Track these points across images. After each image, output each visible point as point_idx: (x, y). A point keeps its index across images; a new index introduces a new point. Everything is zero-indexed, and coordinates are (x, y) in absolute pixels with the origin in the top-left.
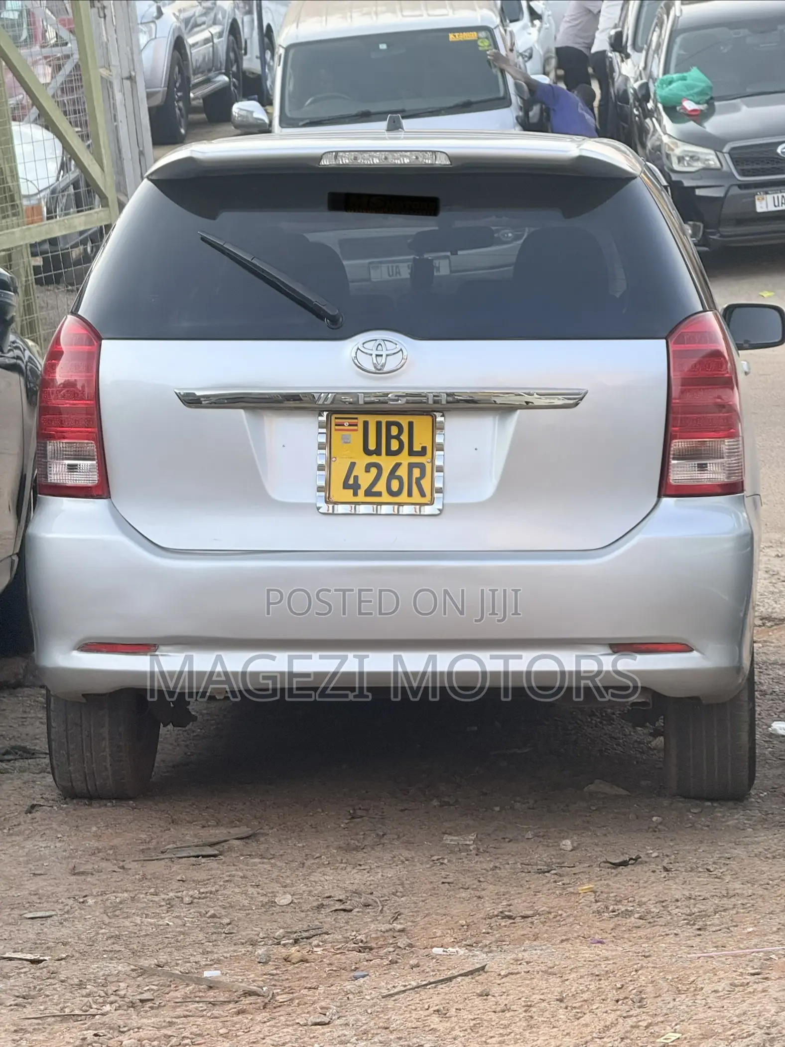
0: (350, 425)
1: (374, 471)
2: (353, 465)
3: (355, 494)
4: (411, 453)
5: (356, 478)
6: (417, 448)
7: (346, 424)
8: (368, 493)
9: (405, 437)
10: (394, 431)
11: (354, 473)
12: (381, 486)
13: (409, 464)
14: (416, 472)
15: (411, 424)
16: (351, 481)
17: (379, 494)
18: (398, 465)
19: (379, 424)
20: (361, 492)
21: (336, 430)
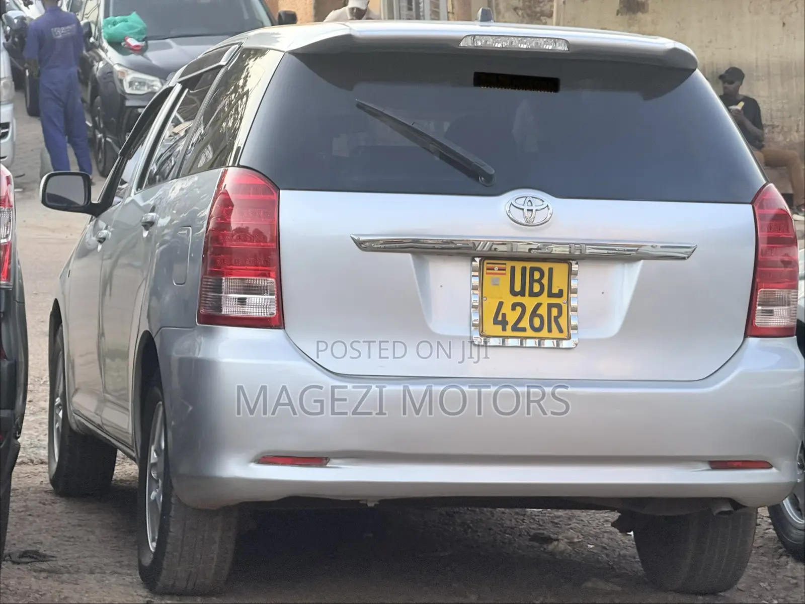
0: (499, 270)
1: (519, 309)
2: (501, 304)
3: (504, 329)
4: (550, 295)
5: (504, 315)
6: (555, 290)
7: (496, 268)
8: (515, 328)
9: (545, 281)
10: (537, 275)
11: (503, 311)
12: (525, 323)
13: (548, 304)
14: (555, 312)
15: (551, 270)
16: (500, 318)
17: (524, 330)
18: (539, 305)
19: (524, 269)
20: (509, 327)
21: (487, 274)
